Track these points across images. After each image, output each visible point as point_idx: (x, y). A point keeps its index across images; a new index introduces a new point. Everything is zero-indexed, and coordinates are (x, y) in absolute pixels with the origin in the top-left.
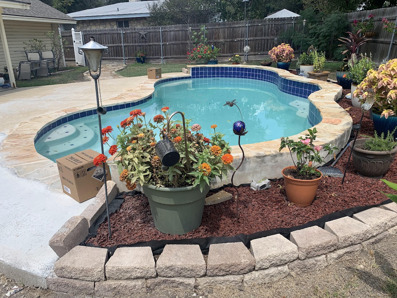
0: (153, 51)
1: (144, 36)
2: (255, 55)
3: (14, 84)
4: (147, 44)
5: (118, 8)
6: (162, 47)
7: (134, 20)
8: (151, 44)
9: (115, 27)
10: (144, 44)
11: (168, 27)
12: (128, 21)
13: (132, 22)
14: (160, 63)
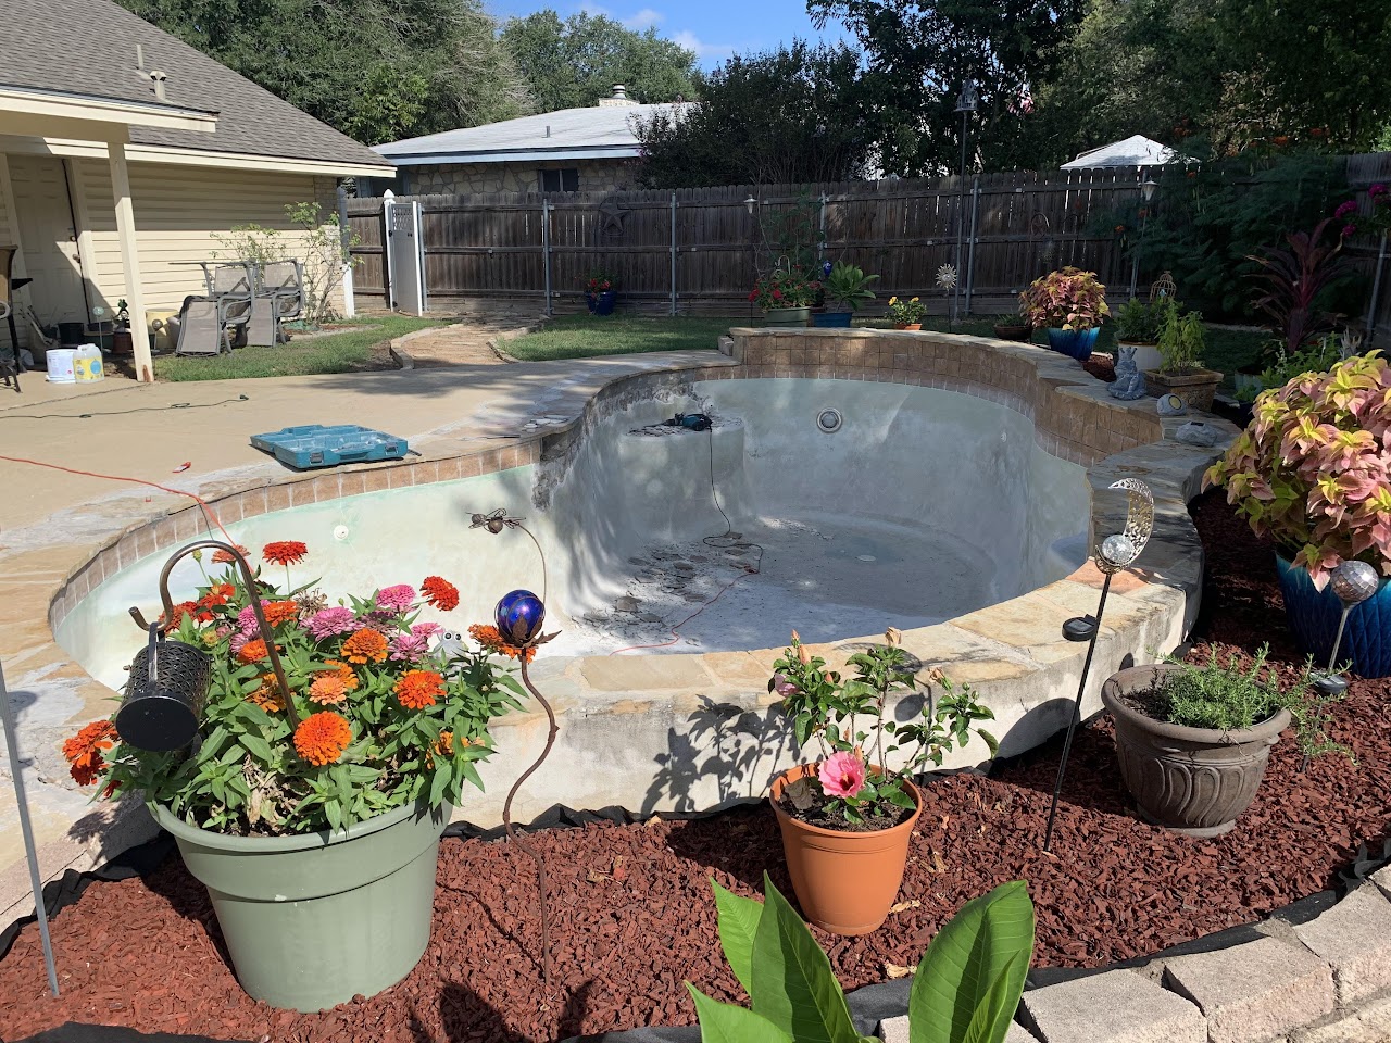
0: (643, 272)
1: (618, 220)
2: (997, 295)
3: (145, 371)
4: (625, 248)
5: (548, 128)
6: (676, 259)
7: (597, 165)
8: (640, 248)
9: (534, 189)
10: (615, 248)
11: (697, 194)
12: (575, 171)
13: (589, 173)
14: (667, 315)
